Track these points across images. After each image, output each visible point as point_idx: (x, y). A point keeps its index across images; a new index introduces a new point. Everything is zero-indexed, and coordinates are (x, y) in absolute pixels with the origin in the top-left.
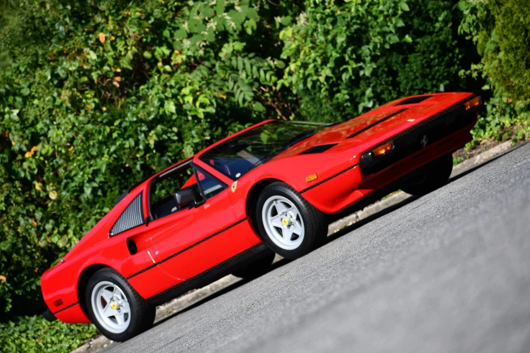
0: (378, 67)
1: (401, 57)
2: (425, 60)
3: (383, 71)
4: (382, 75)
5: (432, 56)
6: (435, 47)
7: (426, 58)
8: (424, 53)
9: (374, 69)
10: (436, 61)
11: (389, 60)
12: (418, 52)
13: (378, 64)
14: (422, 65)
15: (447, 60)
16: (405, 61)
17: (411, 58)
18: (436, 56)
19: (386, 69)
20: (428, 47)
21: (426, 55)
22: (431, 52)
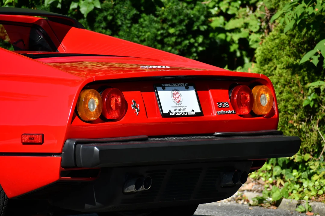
0: (101, 11)
1: (134, 12)
2: (162, 31)
3: (105, 18)
4: (100, 22)
5: (172, 31)
6: (181, 21)
7: (163, 28)
8: (164, 21)
9: (95, 8)
10: (173, 39)
11: (118, 6)
12: (157, 16)
13: (103, 5)
14: (156, 36)
15: (185, 46)
16: (135, 20)
17: (145, 19)
18: (177, 33)
19: (110, 18)
20: (175, 16)
21: (165, 26)
22: (173, 26)
